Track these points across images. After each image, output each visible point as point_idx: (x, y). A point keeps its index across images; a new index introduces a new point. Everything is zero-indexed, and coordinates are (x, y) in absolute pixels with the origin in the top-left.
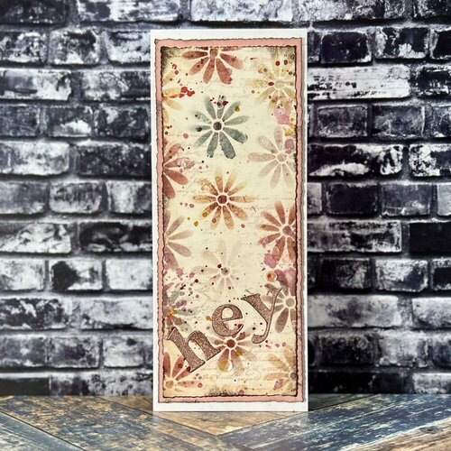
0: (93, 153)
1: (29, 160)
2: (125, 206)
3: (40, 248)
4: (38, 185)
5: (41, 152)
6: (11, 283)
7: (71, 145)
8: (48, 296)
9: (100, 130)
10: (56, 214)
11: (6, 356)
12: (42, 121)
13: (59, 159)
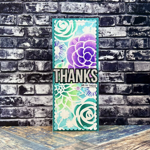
0: (31, 53)
1: (11, 55)
2: (41, 68)
3: (15, 82)
4: (14, 62)
5: (15, 52)
6: (6, 92)
7: (24, 50)
8: (18, 96)
9: (33, 46)
10: (20, 71)
11: (5, 114)
12: (15, 43)
13: (21, 54)
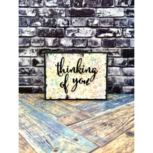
0: (42, 30)
1: (25, 32)
2: (50, 44)
3: (29, 55)
4: (28, 39)
5: (28, 30)
6: (22, 64)
7: (36, 28)
8: (31, 67)
9: (43, 24)
10: (33, 46)
12: (28, 22)
13: (33, 32)
